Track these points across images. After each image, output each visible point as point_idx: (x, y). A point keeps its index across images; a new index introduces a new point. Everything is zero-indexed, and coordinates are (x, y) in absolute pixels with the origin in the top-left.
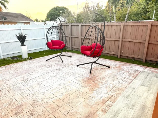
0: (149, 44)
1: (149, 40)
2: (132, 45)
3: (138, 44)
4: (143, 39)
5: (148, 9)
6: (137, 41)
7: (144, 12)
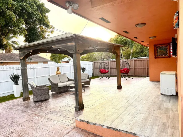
0: (147, 68)
1: (147, 67)
2: (140, 70)
3: (143, 69)
4: (144, 66)
5: (143, 49)
6: (142, 67)
7: (141, 51)
